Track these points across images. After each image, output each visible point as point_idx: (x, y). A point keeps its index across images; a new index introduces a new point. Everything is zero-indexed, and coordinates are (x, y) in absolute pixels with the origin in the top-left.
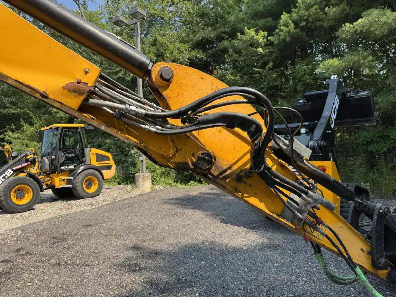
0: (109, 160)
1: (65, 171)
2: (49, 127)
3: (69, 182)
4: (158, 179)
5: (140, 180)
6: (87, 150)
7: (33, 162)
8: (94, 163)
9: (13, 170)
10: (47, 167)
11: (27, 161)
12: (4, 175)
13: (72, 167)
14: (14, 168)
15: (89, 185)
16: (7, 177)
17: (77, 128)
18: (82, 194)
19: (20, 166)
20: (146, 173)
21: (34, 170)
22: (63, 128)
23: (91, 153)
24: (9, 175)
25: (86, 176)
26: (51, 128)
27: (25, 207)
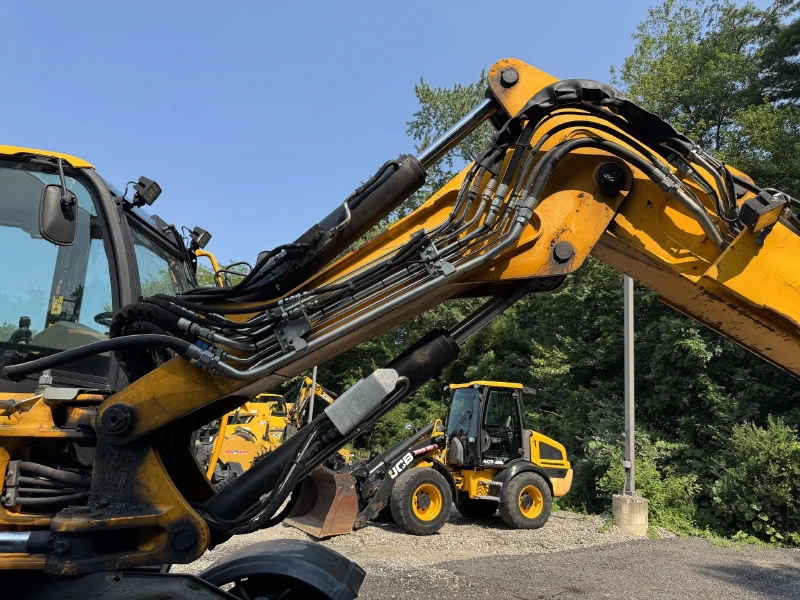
0: (561, 458)
1: (489, 467)
2: (466, 385)
3: (493, 490)
4: (659, 512)
5: (625, 509)
6: (526, 433)
7: (441, 444)
8: (537, 460)
9: (413, 454)
10: (460, 457)
11: (433, 441)
12: (401, 461)
13: (499, 462)
14: (416, 452)
15: (528, 503)
16: (404, 466)
17: (512, 390)
18: (517, 519)
19: (423, 450)
20: (638, 496)
21: (441, 458)
22: (492, 388)
23: (532, 439)
24: (407, 463)
25: (525, 483)
26: (472, 387)
27: (430, 525)
